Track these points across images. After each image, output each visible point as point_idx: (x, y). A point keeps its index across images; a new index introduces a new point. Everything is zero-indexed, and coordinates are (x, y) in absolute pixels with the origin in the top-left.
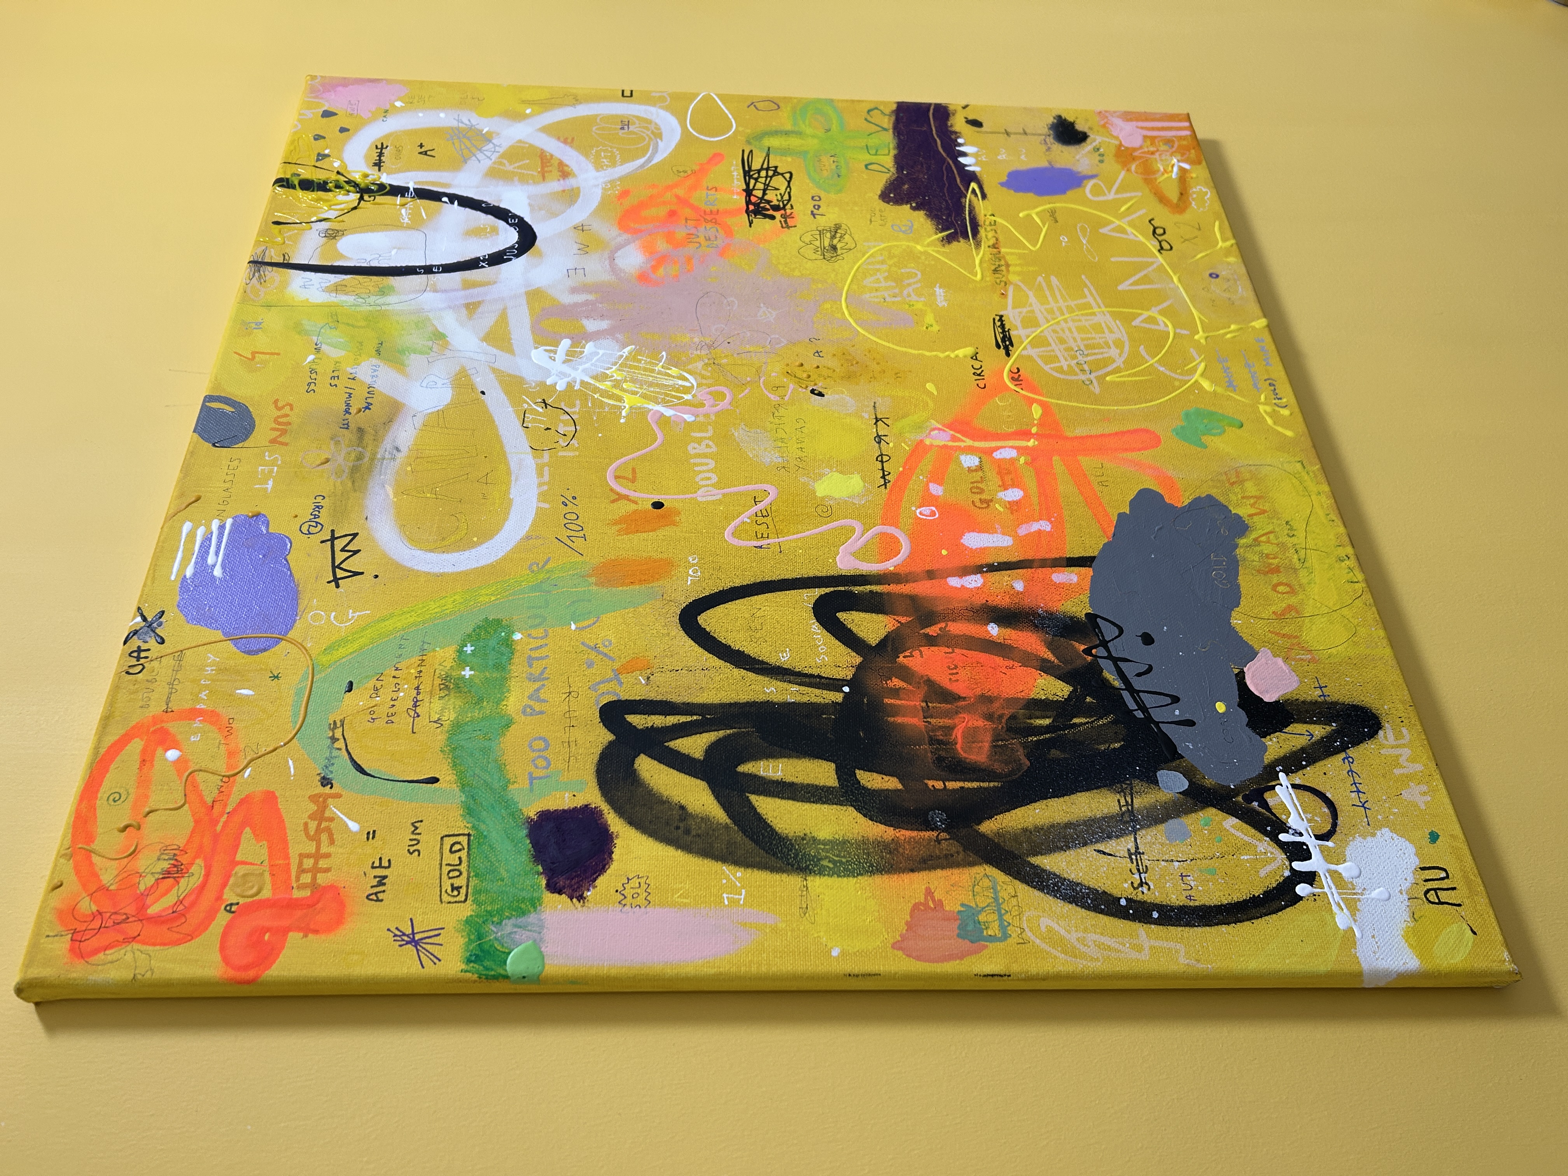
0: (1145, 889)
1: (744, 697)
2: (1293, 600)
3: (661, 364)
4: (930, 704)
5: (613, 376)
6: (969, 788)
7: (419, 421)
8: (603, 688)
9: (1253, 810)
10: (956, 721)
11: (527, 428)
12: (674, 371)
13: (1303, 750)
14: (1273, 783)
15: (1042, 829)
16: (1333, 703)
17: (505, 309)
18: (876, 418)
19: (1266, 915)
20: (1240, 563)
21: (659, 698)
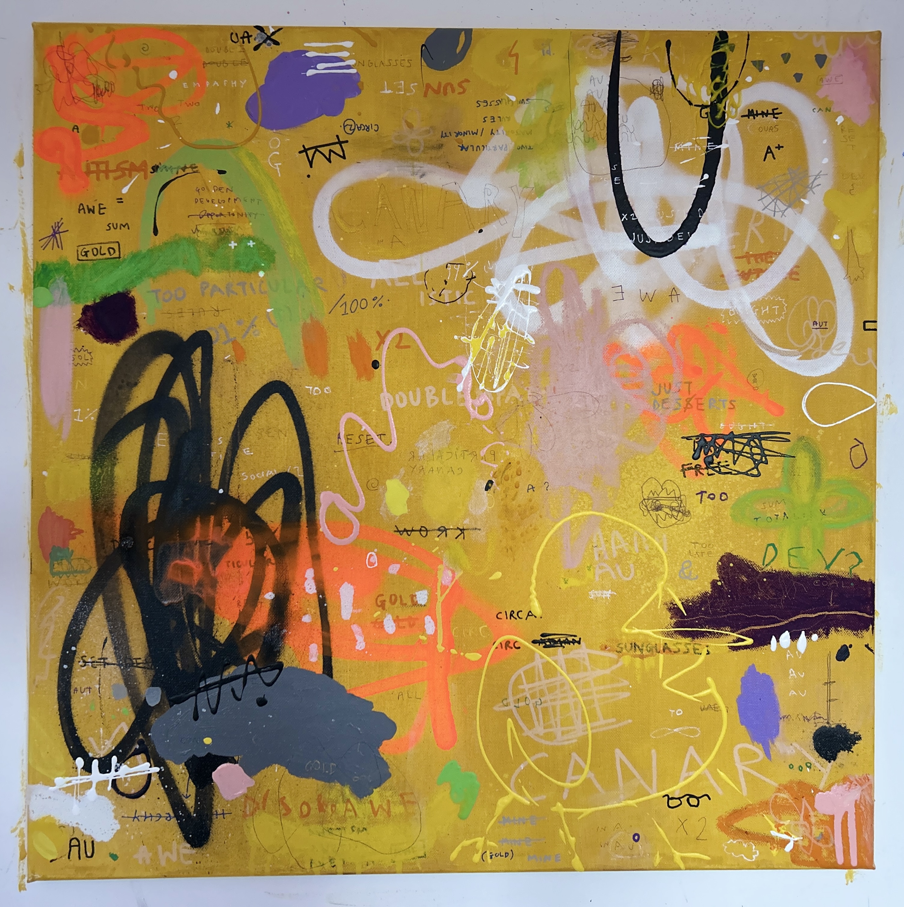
0: (81, 663)
1: (215, 423)
2: (295, 814)
3: (516, 365)
4: (210, 546)
5: (501, 328)
6: (148, 564)
7: (451, 187)
8: (222, 333)
9: (133, 744)
10: (197, 562)
11: (447, 267)
12: (508, 376)
13: (176, 788)
14: (152, 762)
15: (121, 607)
16: (211, 820)
17: (573, 240)
18: (464, 529)
19: (64, 735)
20: (327, 784)
21: (214, 368)
